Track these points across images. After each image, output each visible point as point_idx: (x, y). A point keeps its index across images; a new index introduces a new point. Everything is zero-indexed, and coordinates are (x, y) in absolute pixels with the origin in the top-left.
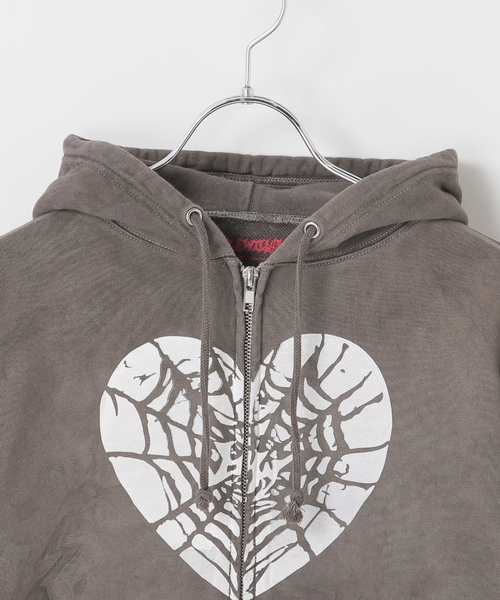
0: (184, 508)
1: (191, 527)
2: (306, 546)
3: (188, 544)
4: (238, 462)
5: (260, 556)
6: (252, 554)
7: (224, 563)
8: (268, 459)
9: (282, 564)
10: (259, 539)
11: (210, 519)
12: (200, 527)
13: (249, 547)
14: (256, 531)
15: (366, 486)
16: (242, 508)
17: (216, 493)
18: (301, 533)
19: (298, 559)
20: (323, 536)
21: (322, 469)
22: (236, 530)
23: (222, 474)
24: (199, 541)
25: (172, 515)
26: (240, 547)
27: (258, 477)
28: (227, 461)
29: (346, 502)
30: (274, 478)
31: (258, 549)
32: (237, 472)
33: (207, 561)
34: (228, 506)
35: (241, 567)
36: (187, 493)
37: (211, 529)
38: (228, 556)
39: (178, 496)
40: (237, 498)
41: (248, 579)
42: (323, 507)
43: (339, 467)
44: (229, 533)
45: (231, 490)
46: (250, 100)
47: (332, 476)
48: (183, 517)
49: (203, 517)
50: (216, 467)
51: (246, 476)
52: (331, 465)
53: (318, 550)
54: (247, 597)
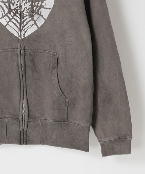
0: (6, 15)
1: (8, 20)
2: (37, 25)
3: (7, 24)
4: (19, 3)
5: (25, 27)
6: (24, 27)
7: (17, 29)
8: (26, 2)
9: (30, 30)
10: (25, 23)
11: (13, 18)
12: (10, 20)
13: (22, 25)
14: (24, 21)
15: (50, 9)
16: (20, 15)
17: (14, 11)
18: (35, 21)
19: (34, 29)
20: (41, 22)
21: (39, 5)
22: (19, 21)
23: (15, 6)
24: (10, 23)
25: (3, 17)
26: (20, 25)
27: (24, 7)
28: (16, 3)
29: (45, 13)
30: (28, 8)
31: (25, 26)
32: (19, 6)
33: (13, 29)
34: (17, 15)
35: (21, 30)
36: (6, 10)
37: (13, 20)
38: (18, 27)
39: (4, 12)
40: (19, 12)
41: (23, 33)
42: (40, 15)
43: (43, 4)
44: (17, 22)
45: (17, 10)
47: (42, 7)
48: (6, 17)
49: (11, 17)
50: (13, 5)
51: (21, 7)
52: (41, 4)
53: (39, 26)
54: (23, 38)
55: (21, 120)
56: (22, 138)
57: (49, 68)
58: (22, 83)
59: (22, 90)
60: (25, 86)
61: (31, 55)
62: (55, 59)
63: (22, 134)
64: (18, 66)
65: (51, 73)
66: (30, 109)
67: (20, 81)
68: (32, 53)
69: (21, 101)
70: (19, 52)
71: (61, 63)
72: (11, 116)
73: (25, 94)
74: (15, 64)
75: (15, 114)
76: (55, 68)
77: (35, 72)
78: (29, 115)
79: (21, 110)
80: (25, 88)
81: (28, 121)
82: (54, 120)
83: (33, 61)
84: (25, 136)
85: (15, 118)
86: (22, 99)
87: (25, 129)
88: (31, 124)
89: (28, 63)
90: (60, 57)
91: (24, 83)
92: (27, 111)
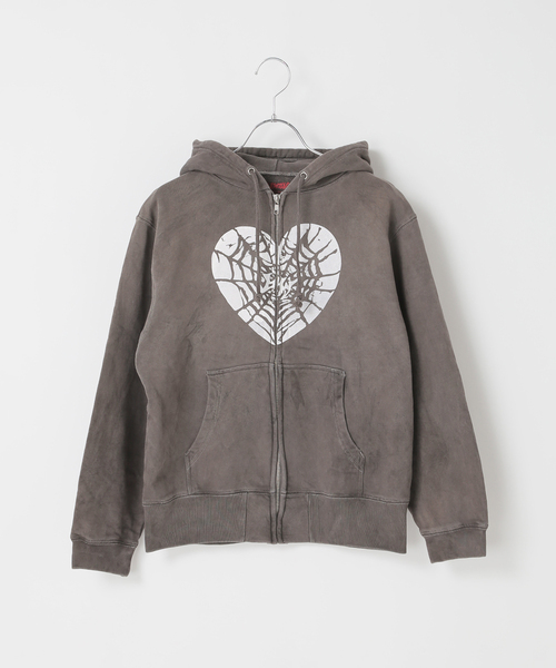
0: (250, 304)
1: (253, 312)
2: (305, 320)
3: (251, 320)
4: (274, 282)
5: (284, 324)
6: (280, 324)
7: (268, 328)
8: (287, 281)
9: (293, 328)
10: (284, 317)
11: (262, 308)
12: (257, 312)
13: (279, 321)
14: (282, 313)
15: (330, 291)
16: (275, 303)
17: (264, 297)
18: (302, 314)
19: (301, 326)
20: (312, 315)
21: (311, 285)
22: (273, 313)
23: (267, 288)
24: (257, 318)
25: (245, 307)
26: (275, 321)
27: (282, 289)
28: (269, 282)
29: (321, 299)
30: (289, 290)
31: (283, 321)
32: (273, 287)
33: (261, 328)
34: (269, 302)
35: (275, 329)
36: (251, 297)
37: (262, 313)
38: (270, 325)
39: (247, 298)
40: (273, 298)
41: (279, 335)
42: (311, 302)
43: (318, 283)
44: (270, 315)
45: (270, 295)
46: (275, 120)
47: (315, 287)
48: (249, 308)
49: (258, 308)
50: (264, 285)
51: (277, 288)
52: (315, 283)
53: (310, 321)
54: (279, 343)
55: (273, 495)
56: (274, 529)
57: (328, 398)
58: (275, 425)
59: (275, 439)
60: (280, 431)
61: (293, 373)
62: (339, 380)
63: (274, 523)
64: (270, 394)
65: (331, 405)
66: (290, 474)
67: (272, 423)
68: (296, 371)
69: (274, 460)
70: (271, 369)
71: (352, 389)
72: (253, 489)
73: (281, 446)
74: (264, 391)
75: (261, 483)
76: (339, 397)
77: (301, 405)
78: (287, 485)
79: (273, 475)
80: (280, 436)
81: (286, 498)
82: (338, 495)
83: (297, 385)
84: (279, 525)
85: (264, 492)
86: (275, 455)
87: (281, 513)
88: (292, 503)
89: (288, 388)
90: (350, 377)
91: (280, 426)
92: (284, 478)
